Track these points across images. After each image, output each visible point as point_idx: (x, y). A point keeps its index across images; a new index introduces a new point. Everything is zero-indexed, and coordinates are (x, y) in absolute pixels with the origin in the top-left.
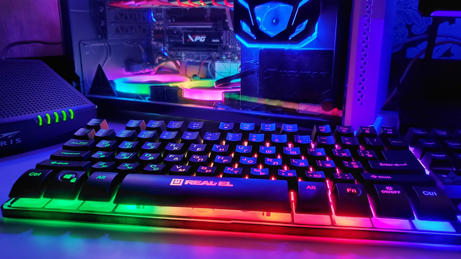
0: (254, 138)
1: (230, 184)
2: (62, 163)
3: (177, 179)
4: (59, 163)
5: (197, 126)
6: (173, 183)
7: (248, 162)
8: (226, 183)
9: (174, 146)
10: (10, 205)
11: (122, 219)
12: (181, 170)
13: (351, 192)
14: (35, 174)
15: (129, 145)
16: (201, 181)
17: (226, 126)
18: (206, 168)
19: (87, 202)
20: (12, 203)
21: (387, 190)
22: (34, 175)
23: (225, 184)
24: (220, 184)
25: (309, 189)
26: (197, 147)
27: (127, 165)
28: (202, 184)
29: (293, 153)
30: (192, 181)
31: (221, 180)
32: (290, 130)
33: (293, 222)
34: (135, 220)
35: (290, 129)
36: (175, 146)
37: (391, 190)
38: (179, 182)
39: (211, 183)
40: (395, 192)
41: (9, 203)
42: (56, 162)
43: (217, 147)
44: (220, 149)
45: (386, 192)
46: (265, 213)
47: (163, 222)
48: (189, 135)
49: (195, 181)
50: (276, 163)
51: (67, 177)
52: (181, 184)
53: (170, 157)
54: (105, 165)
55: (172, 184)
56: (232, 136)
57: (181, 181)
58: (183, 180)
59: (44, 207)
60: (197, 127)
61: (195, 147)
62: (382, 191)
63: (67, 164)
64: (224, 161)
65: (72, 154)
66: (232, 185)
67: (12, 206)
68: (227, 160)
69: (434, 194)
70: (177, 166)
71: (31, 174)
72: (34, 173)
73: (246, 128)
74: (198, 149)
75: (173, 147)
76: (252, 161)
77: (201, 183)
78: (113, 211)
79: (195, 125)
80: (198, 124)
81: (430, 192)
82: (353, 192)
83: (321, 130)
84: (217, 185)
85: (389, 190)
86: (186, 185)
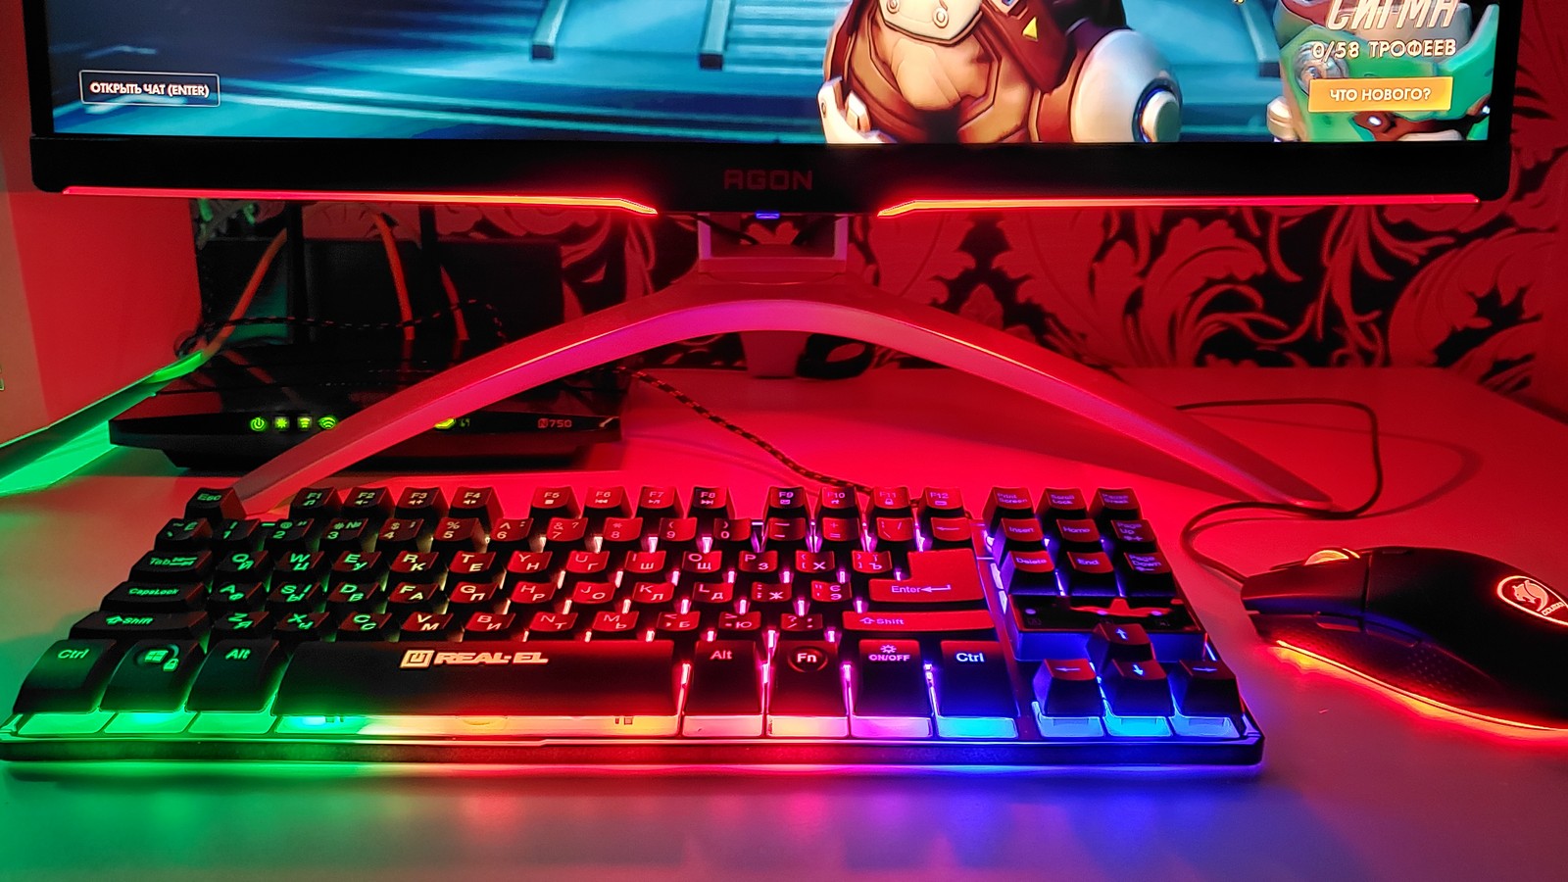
0: (617, 529)
1: (542, 657)
2: (136, 621)
3: (417, 652)
4: (128, 621)
5: (475, 499)
6: (409, 661)
7: (594, 596)
8: (532, 656)
9: (414, 561)
10: (14, 730)
11: (293, 750)
12: (427, 626)
13: (804, 661)
14: (74, 654)
15: (301, 561)
16: (474, 654)
17: (549, 498)
18: (489, 619)
19: (204, 715)
20: (19, 725)
21: (882, 653)
22: (71, 657)
23: (530, 657)
24: (520, 658)
25: (716, 659)
26: (471, 562)
27: (297, 618)
28: (476, 661)
29: (704, 567)
30: (454, 655)
31: (524, 648)
32: (708, 502)
33: (679, 735)
34: (324, 750)
35: (710, 499)
36: (418, 562)
37: (892, 653)
38: (420, 660)
39: (498, 659)
40: (899, 657)
41: (11, 726)
42: (119, 619)
43: (523, 560)
44: (530, 566)
45: (882, 658)
46: (622, 718)
47: (389, 751)
48: (451, 530)
49: (460, 654)
50: (658, 597)
51: (155, 656)
52: (426, 664)
53: (402, 591)
54: (244, 619)
55: (404, 664)
56: (561, 528)
57: (426, 654)
58: (430, 653)
59: (101, 733)
60: (474, 502)
61: (465, 561)
62: (871, 657)
63: (148, 620)
64: (535, 597)
65: (157, 592)
66: (545, 661)
67: (20, 732)
68: (543, 595)
69: (978, 658)
70: (420, 617)
71: (64, 654)
72: (70, 651)
73: (601, 501)
74: (473, 568)
75: (409, 564)
76: (604, 595)
77: (474, 657)
78: (271, 732)
79: (471, 498)
80: (478, 495)
81: (970, 656)
82: (809, 660)
83: (782, 502)
84: (511, 661)
85: (886, 654)
86: (438, 666)
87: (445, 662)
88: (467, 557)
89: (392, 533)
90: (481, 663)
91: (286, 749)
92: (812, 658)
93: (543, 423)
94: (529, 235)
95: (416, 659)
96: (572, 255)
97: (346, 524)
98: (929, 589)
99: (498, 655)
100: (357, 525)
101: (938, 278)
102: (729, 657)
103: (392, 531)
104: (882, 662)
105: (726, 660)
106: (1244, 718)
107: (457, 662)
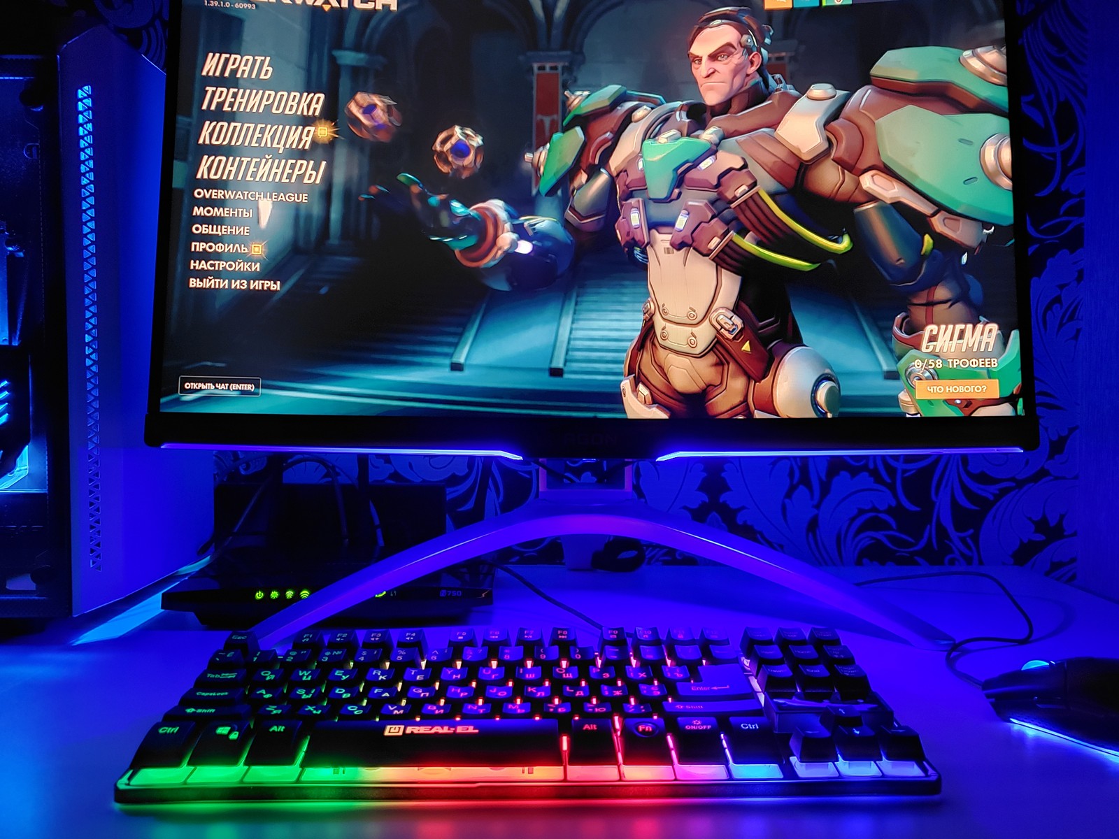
0: (507, 654)
1: (473, 729)
2: (205, 711)
3: (394, 726)
4: (199, 711)
5: (412, 636)
6: (389, 732)
7: (499, 694)
8: (468, 729)
9: (379, 674)
10: (127, 782)
11: (315, 792)
12: (396, 712)
13: (644, 730)
14: (170, 730)
15: (306, 674)
16: (430, 727)
17: (461, 635)
18: (435, 708)
19: (254, 768)
20: (130, 779)
21: (693, 725)
22: (168, 732)
24: (460, 729)
25: (587, 729)
26: (416, 674)
27: (310, 708)
28: (433, 731)
29: (568, 676)
30: (417, 728)
31: (460, 724)
32: (563, 637)
33: (565, 780)
34: (333, 792)
35: (564, 635)
36: (382, 674)
37: (699, 725)
38: (397, 730)
39: (446, 730)
40: (705, 727)
41: (125, 779)
42: (193, 710)
43: (449, 673)
44: (454, 676)
45: (694, 728)
46: (526, 769)
47: (377, 792)
48: (401, 655)
49: (421, 727)
50: (541, 694)
51: (223, 730)
52: (401, 734)
53: (376, 692)
54: (276, 709)
55: (387, 733)
56: (471, 654)
57: (400, 728)
58: (402, 727)
59: (185, 783)
60: (412, 639)
61: (413, 673)
62: (686, 728)
63: (213, 711)
64: (462, 695)
65: (214, 694)
66: (477, 731)
67: (130, 783)
68: (466, 694)
69: (755, 727)
70: (390, 707)
71: (163, 730)
72: (167, 728)
73: (493, 637)
74: (418, 678)
75: (377, 676)
76: (506, 693)
77: (431, 729)
78: (298, 781)
79: (410, 636)
80: (414, 634)
81: (749, 726)
82: (647, 730)
83: (611, 636)
84: (455, 731)
85: (696, 725)
86: (409, 734)
87: (412, 732)
88: (414, 671)
89: (363, 657)
90: (436, 733)
91: (308, 791)
92: (649, 729)
93: (443, 593)
94: (424, 481)
95: (393, 730)
96: (452, 493)
97: (332, 653)
98: (715, 688)
99: (446, 728)
100: (339, 653)
101: (685, 508)
102: (595, 728)
104: (694, 730)
105: (593, 730)
106: (925, 763)
107: (420, 732)
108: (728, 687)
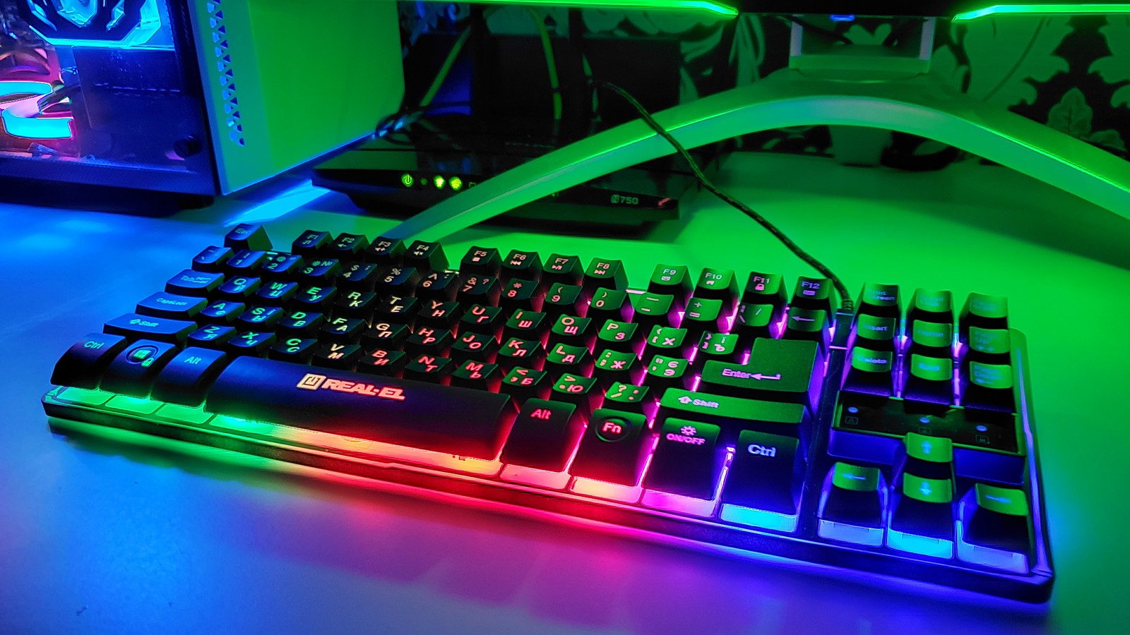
0: (516, 289)
1: (401, 395)
2: (148, 324)
3: (313, 376)
5: (424, 251)
6: (304, 384)
7: (472, 346)
8: (394, 392)
9: (355, 298)
10: (55, 394)
11: (217, 440)
12: (334, 355)
13: (609, 430)
14: (94, 345)
15: (278, 289)
16: (353, 384)
17: (479, 256)
18: (383, 355)
19: (169, 405)
22: (92, 347)
23: (392, 393)
24: (385, 392)
25: (536, 417)
26: (396, 304)
27: (250, 336)
28: (352, 390)
29: (571, 331)
31: (391, 383)
32: (600, 272)
33: (498, 477)
34: (237, 444)
35: (603, 270)
36: (358, 299)
37: (689, 436)
38: (313, 383)
39: (368, 390)
41: (55, 391)
42: (138, 321)
43: (435, 306)
44: (437, 312)
45: (679, 439)
47: (280, 452)
48: (393, 275)
49: (343, 382)
50: (521, 353)
51: (141, 353)
52: (315, 388)
53: (336, 322)
54: (214, 332)
55: (300, 385)
56: (474, 283)
57: (319, 379)
58: (323, 378)
59: (102, 406)
60: (421, 253)
61: (392, 302)
64: (427, 340)
66: (402, 398)
67: (59, 397)
68: (434, 339)
69: (770, 453)
70: (334, 346)
71: (87, 344)
72: (93, 342)
73: (515, 263)
74: (395, 309)
75: (351, 300)
76: (479, 345)
77: (352, 386)
78: (206, 424)
79: (421, 250)
80: (426, 249)
81: (763, 449)
82: (614, 430)
83: (664, 279)
84: (377, 394)
85: (685, 435)
87: (330, 387)
88: (396, 299)
89: (350, 273)
90: (356, 392)
91: (212, 439)
92: (617, 429)
94: (661, 34)
95: (310, 382)
97: (321, 263)
98: (758, 377)
99: (371, 387)
100: (329, 263)
102: (547, 417)
103: (351, 271)
104: (677, 442)
105: (545, 419)
107: (339, 389)
108: (778, 377)
